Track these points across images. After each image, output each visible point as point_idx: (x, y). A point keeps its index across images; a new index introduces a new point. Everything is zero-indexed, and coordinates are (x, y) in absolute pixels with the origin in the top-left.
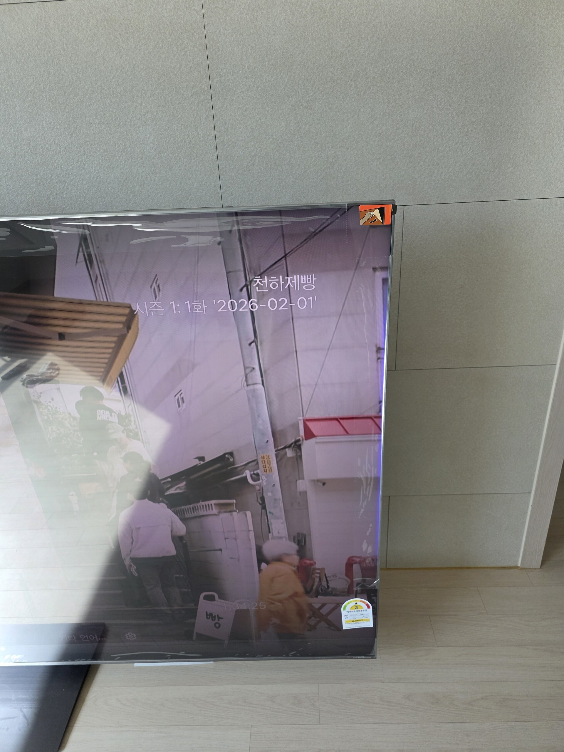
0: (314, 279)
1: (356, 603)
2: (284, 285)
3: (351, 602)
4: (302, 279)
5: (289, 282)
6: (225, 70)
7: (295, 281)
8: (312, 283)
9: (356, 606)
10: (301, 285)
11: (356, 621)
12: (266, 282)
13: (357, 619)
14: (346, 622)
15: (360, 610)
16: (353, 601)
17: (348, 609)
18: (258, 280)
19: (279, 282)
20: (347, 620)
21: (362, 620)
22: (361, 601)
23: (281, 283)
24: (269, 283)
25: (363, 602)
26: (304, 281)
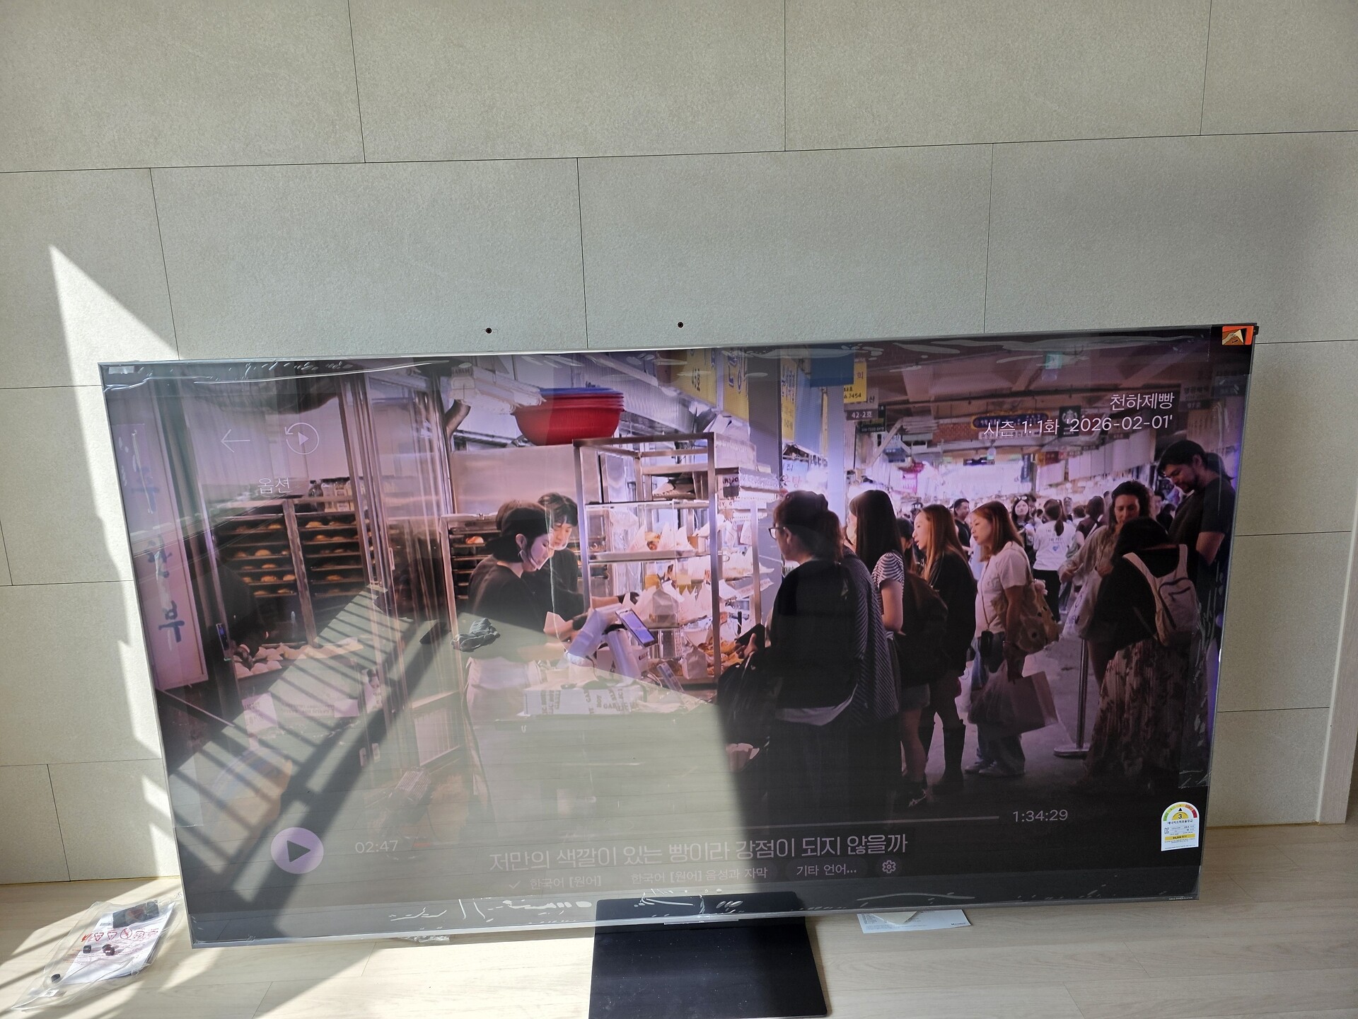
0: (1172, 397)
1: (1180, 810)
2: (1141, 404)
3: (1174, 807)
4: (1160, 397)
5: (1147, 400)
6: (1006, 213)
7: (1152, 400)
8: (1169, 402)
9: (1180, 814)
10: (1159, 403)
11: (1178, 837)
12: (1123, 400)
13: (1179, 835)
14: (1166, 838)
15: (1184, 820)
16: (1177, 806)
17: (1170, 818)
18: (1116, 398)
19: (1136, 401)
20: (1168, 835)
21: (1186, 836)
22: (1187, 806)
23: (1139, 401)
24: (1126, 401)
25: (1189, 807)
26: (1161, 399)
